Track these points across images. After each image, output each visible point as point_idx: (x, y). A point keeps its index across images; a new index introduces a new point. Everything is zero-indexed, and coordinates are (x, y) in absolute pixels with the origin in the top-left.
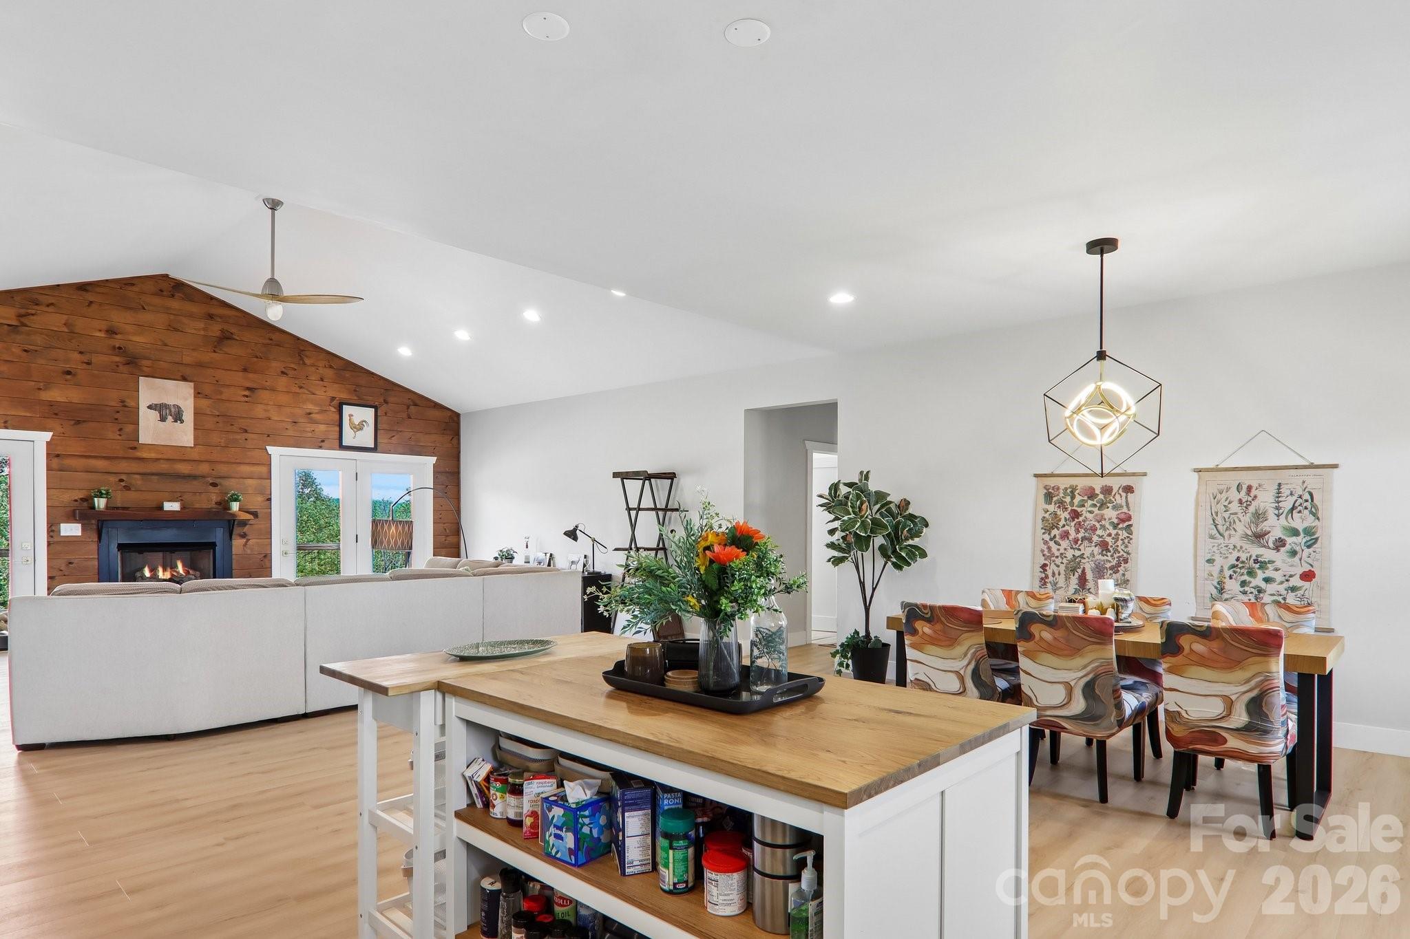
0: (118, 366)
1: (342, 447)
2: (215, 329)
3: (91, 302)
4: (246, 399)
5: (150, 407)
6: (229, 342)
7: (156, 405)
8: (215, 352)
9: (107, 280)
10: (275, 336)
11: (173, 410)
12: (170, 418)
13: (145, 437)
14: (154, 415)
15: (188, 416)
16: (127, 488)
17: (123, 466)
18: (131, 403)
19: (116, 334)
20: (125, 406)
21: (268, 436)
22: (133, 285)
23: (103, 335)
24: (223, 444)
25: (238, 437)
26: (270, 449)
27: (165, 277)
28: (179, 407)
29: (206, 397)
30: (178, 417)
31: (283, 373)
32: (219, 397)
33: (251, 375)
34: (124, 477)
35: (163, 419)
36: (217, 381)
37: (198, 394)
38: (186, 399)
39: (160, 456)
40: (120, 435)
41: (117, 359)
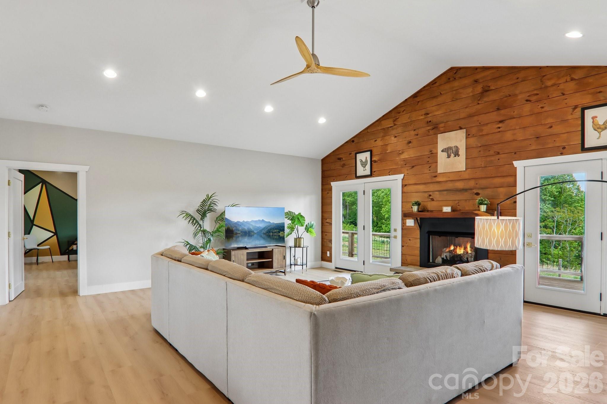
0: (429, 132)
1: (585, 150)
2: (479, 89)
3: (418, 102)
4: (499, 130)
5: (442, 151)
6: (488, 93)
7: (445, 149)
8: (478, 104)
9: (424, 87)
10: (521, 75)
11: (454, 149)
12: (452, 155)
13: (440, 170)
14: (445, 154)
15: (462, 152)
16: (432, 200)
17: (432, 187)
18: (434, 151)
19: (428, 114)
20: (432, 153)
21: (515, 153)
22: (436, 83)
23: (423, 117)
24: (483, 166)
25: (493, 158)
26: (516, 163)
27: (452, 69)
28: (457, 147)
29: (473, 136)
30: (457, 154)
31: (527, 101)
32: (481, 134)
33: (502, 112)
34: (431, 193)
35: (449, 156)
36: (480, 123)
37: (468, 136)
38: (461, 141)
39: (448, 179)
40: (430, 170)
41: (429, 128)
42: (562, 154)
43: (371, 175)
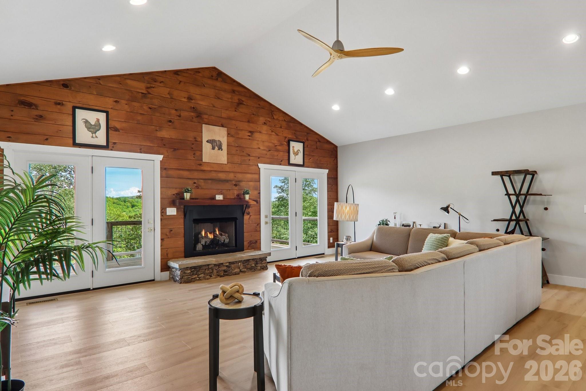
0: (193, 118)
1: (290, 164)
2: (236, 99)
3: (181, 82)
4: (249, 138)
5: (207, 141)
6: (242, 106)
7: (210, 140)
8: (236, 111)
9: (188, 69)
10: (262, 103)
11: (218, 143)
12: (216, 148)
13: (205, 159)
14: (209, 146)
15: (225, 147)
16: (197, 187)
17: (196, 175)
18: (199, 139)
19: (192, 100)
20: (196, 141)
21: (259, 158)
22: (199, 72)
23: (186, 100)
24: (239, 163)
25: (246, 158)
26: (260, 165)
27: (214, 68)
28: (220, 142)
29: (232, 136)
30: (220, 148)
31: (265, 123)
32: (237, 136)
33: (251, 124)
34: (196, 181)
35: (213, 148)
36: (237, 128)
37: (228, 134)
38: (223, 137)
39: (212, 169)
40: (194, 157)
41: (192, 114)
42: (280, 164)
43: (106, 147)
